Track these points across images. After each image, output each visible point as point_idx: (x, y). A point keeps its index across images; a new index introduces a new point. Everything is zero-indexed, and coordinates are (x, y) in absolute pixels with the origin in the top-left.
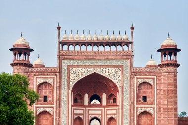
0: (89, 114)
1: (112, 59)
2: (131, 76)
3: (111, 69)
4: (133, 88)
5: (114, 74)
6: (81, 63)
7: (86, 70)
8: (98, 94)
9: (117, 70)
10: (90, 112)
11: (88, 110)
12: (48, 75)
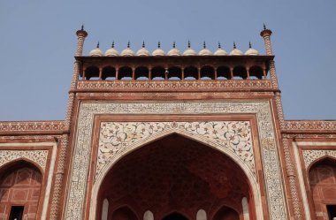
1: (222, 99)
5: (232, 138)
6: (132, 108)
7: (147, 126)
8: (182, 212)
9: (240, 125)
12: (34, 141)
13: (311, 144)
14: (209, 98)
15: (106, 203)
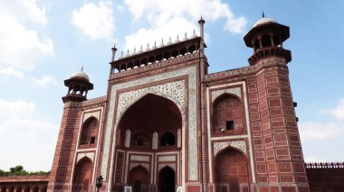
0: (158, 163)
1: (172, 70)
2: (200, 88)
3: (169, 84)
4: (205, 108)
5: (175, 91)
6: (131, 84)
7: (137, 92)
8: (171, 131)
9: (180, 83)
10: (161, 159)
11: (158, 156)
13: (217, 87)
14: (166, 71)
15: (129, 134)
